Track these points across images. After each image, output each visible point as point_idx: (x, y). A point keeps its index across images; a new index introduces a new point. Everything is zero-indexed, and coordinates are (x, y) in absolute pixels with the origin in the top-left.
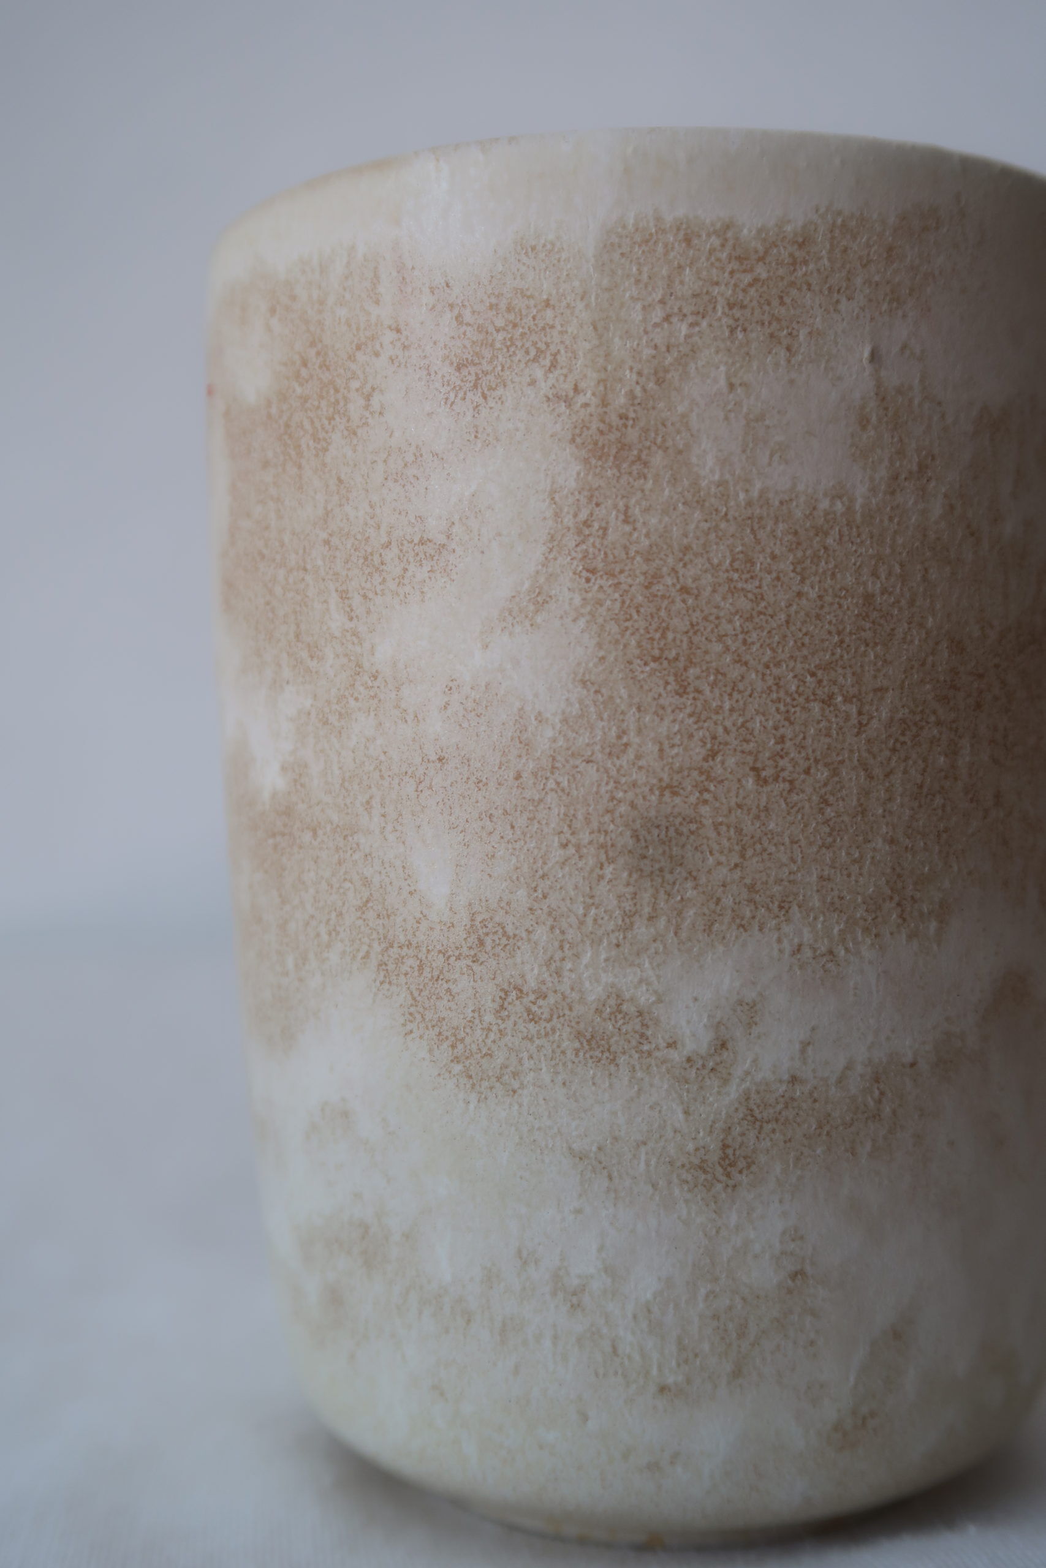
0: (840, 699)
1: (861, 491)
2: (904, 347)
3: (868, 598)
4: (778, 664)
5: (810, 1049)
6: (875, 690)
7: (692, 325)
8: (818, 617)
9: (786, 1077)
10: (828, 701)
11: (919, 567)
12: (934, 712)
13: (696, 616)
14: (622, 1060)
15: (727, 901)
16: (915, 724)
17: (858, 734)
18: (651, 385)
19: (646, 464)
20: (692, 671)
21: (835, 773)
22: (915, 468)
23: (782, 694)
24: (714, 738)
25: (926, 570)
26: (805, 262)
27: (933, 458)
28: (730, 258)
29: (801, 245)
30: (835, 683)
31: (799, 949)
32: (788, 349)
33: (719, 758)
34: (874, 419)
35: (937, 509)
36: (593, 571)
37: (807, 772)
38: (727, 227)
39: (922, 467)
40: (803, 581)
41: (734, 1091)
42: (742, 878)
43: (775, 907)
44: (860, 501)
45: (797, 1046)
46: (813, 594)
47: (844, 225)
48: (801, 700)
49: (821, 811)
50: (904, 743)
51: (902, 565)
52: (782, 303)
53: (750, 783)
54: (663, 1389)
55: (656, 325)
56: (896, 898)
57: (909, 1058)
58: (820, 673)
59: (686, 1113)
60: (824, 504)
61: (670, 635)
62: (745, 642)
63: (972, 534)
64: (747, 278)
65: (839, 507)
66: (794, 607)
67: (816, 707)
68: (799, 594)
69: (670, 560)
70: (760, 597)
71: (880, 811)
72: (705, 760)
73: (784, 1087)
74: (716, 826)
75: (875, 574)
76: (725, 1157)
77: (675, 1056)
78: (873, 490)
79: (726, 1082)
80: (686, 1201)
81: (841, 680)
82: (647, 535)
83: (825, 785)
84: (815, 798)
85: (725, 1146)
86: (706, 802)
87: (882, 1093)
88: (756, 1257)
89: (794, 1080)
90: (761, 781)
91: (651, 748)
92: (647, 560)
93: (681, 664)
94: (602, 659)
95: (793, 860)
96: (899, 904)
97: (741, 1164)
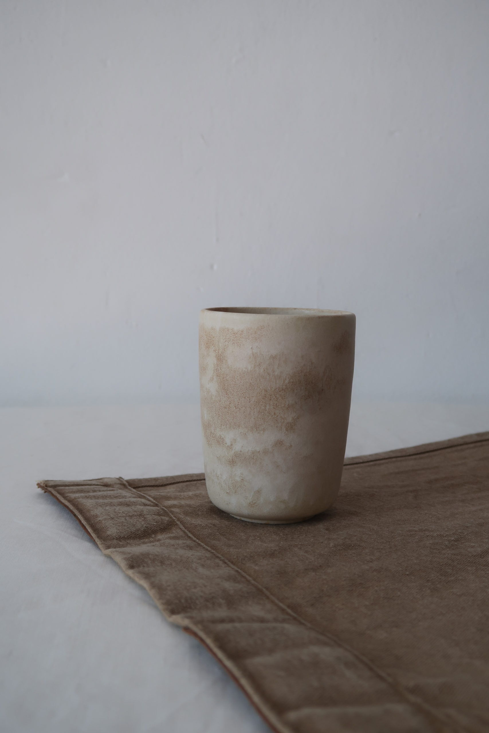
0: (246, 398)
1: (249, 368)
2: (257, 347)
3: (251, 383)
4: (238, 392)
5: (243, 447)
6: (252, 397)
7: (228, 342)
8: (243, 385)
9: (240, 451)
10: (245, 398)
11: (259, 379)
12: (262, 400)
13: (228, 384)
14: (221, 445)
15: (232, 425)
16: (258, 402)
17: (249, 403)
18: (223, 351)
19: (223, 362)
20: (228, 392)
21: (246, 408)
22: (258, 365)
23: (238, 396)
24: (230, 401)
25: (260, 379)
26: (243, 334)
27: (261, 363)
28: (233, 333)
29: (242, 332)
30: (246, 395)
31: (241, 433)
32: (240, 347)
33: (231, 404)
34: (252, 357)
35: (262, 370)
36: (217, 376)
37: (242, 407)
38: (233, 329)
39: (259, 364)
40: (241, 380)
41: (233, 452)
42: (234, 421)
43: (238, 426)
44: (249, 369)
45: (241, 447)
46: (243, 382)
47: (248, 329)
48: (241, 397)
49: (244, 413)
50: (256, 405)
51: (256, 379)
52: (239, 340)
53: (234, 408)
54: (227, 493)
55: (224, 342)
56: (256, 427)
57: (258, 451)
58: (244, 394)
59: (228, 453)
60: (244, 370)
61: (225, 386)
62: (234, 388)
63: (269, 374)
64: (235, 336)
65: (246, 370)
66: (240, 384)
67: (243, 398)
68: (241, 382)
69: (225, 376)
70: (235, 382)
71: (253, 414)
72: (229, 404)
73: (239, 452)
74: (231, 414)
75: (252, 380)
76: (232, 461)
77: (226, 445)
78: (251, 367)
79: (232, 450)
80: (229, 466)
81: (247, 395)
82: (223, 372)
83: (244, 409)
84: (243, 411)
85: (232, 459)
86: (229, 410)
87: (254, 455)
88: (237, 476)
89: (241, 451)
90: (236, 408)
91: (223, 402)
92: (223, 375)
93: (226, 390)
94: (219, 388)
95: (240, 420)
96: (256, 428)
97: (234, 462)
